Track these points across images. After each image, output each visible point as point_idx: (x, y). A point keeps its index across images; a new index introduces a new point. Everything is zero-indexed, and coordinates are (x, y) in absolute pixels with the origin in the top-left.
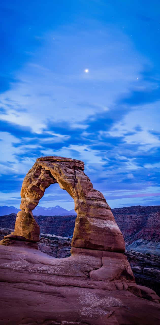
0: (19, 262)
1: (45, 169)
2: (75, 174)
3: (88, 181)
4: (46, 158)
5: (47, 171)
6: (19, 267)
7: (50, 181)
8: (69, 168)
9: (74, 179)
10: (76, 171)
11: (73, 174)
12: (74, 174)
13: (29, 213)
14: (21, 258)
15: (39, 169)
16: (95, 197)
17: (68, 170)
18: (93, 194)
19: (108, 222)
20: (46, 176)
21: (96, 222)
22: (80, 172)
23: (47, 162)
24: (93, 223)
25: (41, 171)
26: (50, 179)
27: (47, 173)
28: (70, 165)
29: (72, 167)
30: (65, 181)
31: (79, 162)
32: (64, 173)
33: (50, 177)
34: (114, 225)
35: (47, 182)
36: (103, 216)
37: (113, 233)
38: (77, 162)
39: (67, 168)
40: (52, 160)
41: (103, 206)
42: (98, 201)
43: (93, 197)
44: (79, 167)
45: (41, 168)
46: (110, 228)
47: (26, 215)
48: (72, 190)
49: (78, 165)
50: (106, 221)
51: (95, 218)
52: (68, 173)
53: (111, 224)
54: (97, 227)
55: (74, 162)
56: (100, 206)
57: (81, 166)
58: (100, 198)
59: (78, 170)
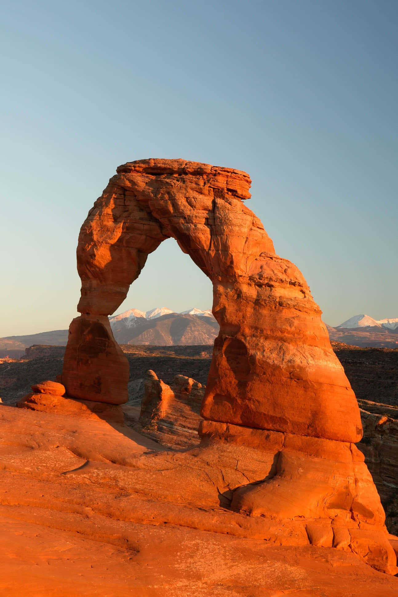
0: (48, 452)
1: (136, 196)
2: (214, 209)
3: (251, 230)
5: (142, 203)
7: (150, 230)
8: (196, 191)
9: (211, 226)
10: (219, 201)
11: (209, 210)
12: (211, 208)
13: (101, 322)
14: (58, 445)
15: (120, 197)
16: (267, 277)
17: (193, 199)
18: (265, 269)
19: (301, 352)
20: (138, 218)
21: (268, 349)
22: (230, 204)
23: (140, 178)
24: (258, 353)
25: (125, 203)
26: (149, 225)
27: (141, 210)
28: (201, 183)
29: (206, 189)
30: (184, 230)
31: (229, 174)
32: (182, 208)
33: (150, 220)
34: (321, 361)
35: (141, 234)
36: (288, 332)
37: (313, 383)
38: (222, 174)
39: (191, 192)
40: (155, 171)
41: (289, 304)
42: (276, 289)
43: (261, 276)
44: (229, 190)
45: (125, 195)
46: (304, 369)
47: (89, 329)
48: (205, 256)
49: (225, 182)
50: (296, 348)
51: (266, 338)
52: (194, 208)
53: (310, 357)
54: (268, 363)
55: (215, 175)
56: (282, 304)
57: (235, 185)
58: (282, 281)
59: (223, 197)
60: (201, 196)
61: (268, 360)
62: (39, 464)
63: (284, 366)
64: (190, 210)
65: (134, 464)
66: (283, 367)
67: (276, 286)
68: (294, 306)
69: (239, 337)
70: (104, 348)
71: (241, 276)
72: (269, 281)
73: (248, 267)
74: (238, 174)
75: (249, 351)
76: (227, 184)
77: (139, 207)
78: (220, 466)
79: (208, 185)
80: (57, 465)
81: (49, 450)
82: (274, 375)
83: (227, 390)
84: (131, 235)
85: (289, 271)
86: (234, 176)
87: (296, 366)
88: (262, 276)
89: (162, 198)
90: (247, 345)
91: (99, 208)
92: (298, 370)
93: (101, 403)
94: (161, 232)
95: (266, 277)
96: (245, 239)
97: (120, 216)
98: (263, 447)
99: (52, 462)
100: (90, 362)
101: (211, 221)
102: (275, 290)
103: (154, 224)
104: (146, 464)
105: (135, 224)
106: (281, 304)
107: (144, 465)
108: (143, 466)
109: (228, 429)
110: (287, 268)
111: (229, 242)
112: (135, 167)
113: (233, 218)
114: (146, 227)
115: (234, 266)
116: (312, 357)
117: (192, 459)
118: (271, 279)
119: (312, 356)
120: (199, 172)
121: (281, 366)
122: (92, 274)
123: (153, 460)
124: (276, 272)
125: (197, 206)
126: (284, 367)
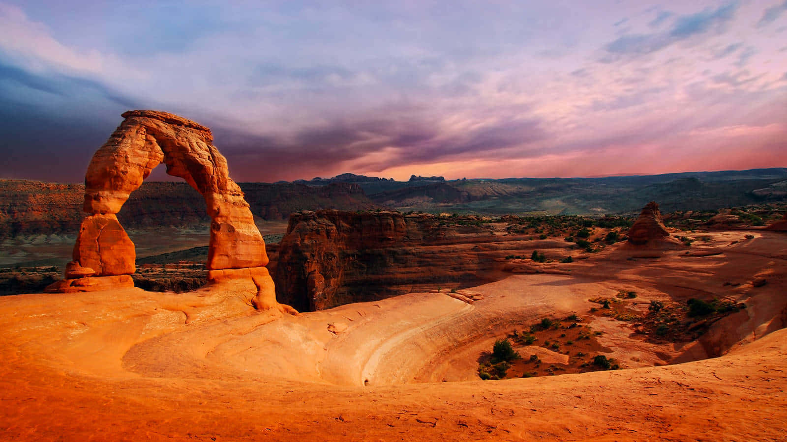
0: (159, 314)
8: (200, 139)
9: (211, 161)
10: (209, 146)
11: (208, 152)
13: (114, 218)
17: (199, 144)
24: (241, 230)
25: (146, 138)
32: (195, 148)
44: (211, 140)
45: (147, 133)
47: (106, 225)
51: (241, 222)
60: (203, 143)
61: (245, 233)
69: (229, 222)
70: (120, 237)
75: (236, 229)
77: (158, 143)
88: (236, 190)
89: (182, 140)
90: (234, 226)
93: (124, 275)
97: (145, 146)
98: (246, 277)
100: (112, 248)
101: (211, 158)
105: (157, 153)
109: (224, 272)
112: (157, 115)
118: (239, 192)
120: (199, 128)
121: (251, 236)
125: (203, 148)
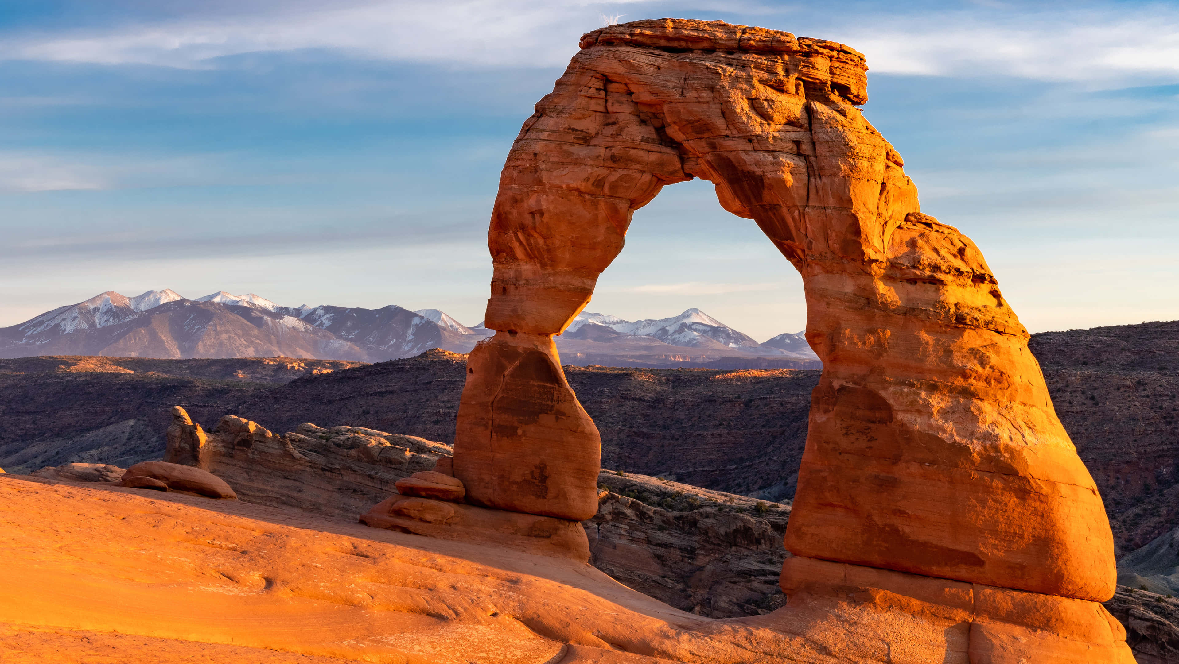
0: (481, 627)
1: (632, 93)
2: (810, 124)
3: (888, 167)
4: (638, 31)
5: (645, 109)
6: (483, 658)
7: (661, 164)
8: (771, 86)
9: (806, 157)
10: (818, 106)
11: (801, 126)
12: (805, 122)
13: (540, 348)
14: (494, 610)
15: (599, 96)
16: (929, 264)
17: (765, 103)
18: (920, 248)
19: (1008, 417)
20: (638, 138)
21: (938, 412)
22: (843, 113)
23: (644, 57)
24: (919, 420)
25: (606, 107)
26: (660, 152)
27: (643, 122)
28: (780, 69)
29: (791, 83)
30: (751, 165)
31: (835, 54)
32: (744, 119)
33: (661, 144)
34: (1047, 436)
35: (643, 172)
36: (978, 378)
37: (1038, 481)
38: (822, 54)
39: (761, 87)
40: (675, 44)
41: (977, 320)
42: (949, 288)
43: (916, 264)
44: (835, 86)
45: (606, 90)
46: (1020, 453)
47: (517, 363)
48: (793, 219)
49: (828, 71)
50: (996, 409)
51: (933, 388)
52: (770, 122)
53: (1027, 428)
54: (942, 441)
55: (808, 54)
56: (964, 319)
57: (847, 75)
58: (959, 273)
59: (826, 101)
60: (782, 97)
61: (940, 435)
62: (472, 654)
63: (976, 446)
64: (761, 125)
65: (670, 651)
66: (974, 450)
67: (947, 283)
68: (987, 324)
69: (872, 385)
70: (549, 403)
71: (876, 261)
72: (934, 272)
73: (886, 243)
74: (850, 53)
75: (897, 414)
76: (832, 72)
77: (638, 116)
78: (853, 654)
79: (794, 76)
80: (509, 656)
81: (479, 623)
82: (957, 466)
83: (850, 496)
84: (621, 172)
85: (968, 252)
86: (844, 59)
87: (1002, 447)
88: (919, 262)
89: (699, 100)
90: (891, 402)
91: (551, 117)
92: (1007, 455)
93: (546, 518)
94: (682, 168)
95: (927, 263)
96: (880, 186)
97: (597, 134)
98: (932, 614)
99: (496, 649)
100: (520, 432)
101: (806, 148)
102: (947, 291)
103: (668, 150)
104: (695, 652)
105: (632, 151)
106: (960, 319)
107: (692, 654)
108: (689, 656)
110: (962, 245)
111: (851, 192)
112: (632, 35)
113: (856, 143)
114: (653, 157)
115: (861, 241)
116: (1030, 428)
117: (791, 640)
118: (936, 268)
119: (1031, 426)
120: (775, 47)
121: (971, 447)
122: (525, 250)
123: (707, 642)
124: (943, 252)
125: (776, 117)
126: (977, 450)
